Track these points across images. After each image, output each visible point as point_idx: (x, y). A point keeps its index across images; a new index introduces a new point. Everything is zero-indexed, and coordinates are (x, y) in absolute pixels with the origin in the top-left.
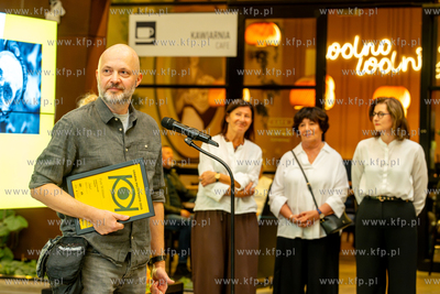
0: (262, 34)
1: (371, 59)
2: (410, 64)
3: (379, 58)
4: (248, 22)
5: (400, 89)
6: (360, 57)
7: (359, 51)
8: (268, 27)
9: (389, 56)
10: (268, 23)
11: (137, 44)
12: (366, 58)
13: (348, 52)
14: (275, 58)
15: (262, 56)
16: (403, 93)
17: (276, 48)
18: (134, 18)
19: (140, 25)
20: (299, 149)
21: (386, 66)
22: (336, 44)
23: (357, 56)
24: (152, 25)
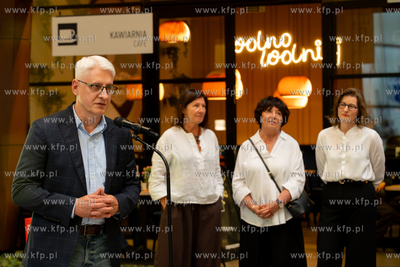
0: (173, 32)
1: (274, 51)
2: (309, 54)
3: (281, 50)
4: (161, 20)
5: (302, 78)
6: (263, 50)
7: (262, 44)
8: (178, 25)
9: (290, 48)
10: (178, 22)
11: (60, 44)
12: (269, 51)
13: (252, 46)
14: (185, 53)
15: (173, 52)
16: (305, 83)
17: (186, 44)
18: (56, 21)
19: (62, 27)
20: (257, 138)
21: (287, 58)
22: (241, 39)
23: (260, 49)
24: (73, 27)
